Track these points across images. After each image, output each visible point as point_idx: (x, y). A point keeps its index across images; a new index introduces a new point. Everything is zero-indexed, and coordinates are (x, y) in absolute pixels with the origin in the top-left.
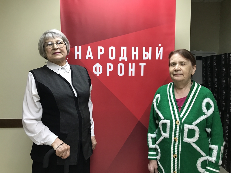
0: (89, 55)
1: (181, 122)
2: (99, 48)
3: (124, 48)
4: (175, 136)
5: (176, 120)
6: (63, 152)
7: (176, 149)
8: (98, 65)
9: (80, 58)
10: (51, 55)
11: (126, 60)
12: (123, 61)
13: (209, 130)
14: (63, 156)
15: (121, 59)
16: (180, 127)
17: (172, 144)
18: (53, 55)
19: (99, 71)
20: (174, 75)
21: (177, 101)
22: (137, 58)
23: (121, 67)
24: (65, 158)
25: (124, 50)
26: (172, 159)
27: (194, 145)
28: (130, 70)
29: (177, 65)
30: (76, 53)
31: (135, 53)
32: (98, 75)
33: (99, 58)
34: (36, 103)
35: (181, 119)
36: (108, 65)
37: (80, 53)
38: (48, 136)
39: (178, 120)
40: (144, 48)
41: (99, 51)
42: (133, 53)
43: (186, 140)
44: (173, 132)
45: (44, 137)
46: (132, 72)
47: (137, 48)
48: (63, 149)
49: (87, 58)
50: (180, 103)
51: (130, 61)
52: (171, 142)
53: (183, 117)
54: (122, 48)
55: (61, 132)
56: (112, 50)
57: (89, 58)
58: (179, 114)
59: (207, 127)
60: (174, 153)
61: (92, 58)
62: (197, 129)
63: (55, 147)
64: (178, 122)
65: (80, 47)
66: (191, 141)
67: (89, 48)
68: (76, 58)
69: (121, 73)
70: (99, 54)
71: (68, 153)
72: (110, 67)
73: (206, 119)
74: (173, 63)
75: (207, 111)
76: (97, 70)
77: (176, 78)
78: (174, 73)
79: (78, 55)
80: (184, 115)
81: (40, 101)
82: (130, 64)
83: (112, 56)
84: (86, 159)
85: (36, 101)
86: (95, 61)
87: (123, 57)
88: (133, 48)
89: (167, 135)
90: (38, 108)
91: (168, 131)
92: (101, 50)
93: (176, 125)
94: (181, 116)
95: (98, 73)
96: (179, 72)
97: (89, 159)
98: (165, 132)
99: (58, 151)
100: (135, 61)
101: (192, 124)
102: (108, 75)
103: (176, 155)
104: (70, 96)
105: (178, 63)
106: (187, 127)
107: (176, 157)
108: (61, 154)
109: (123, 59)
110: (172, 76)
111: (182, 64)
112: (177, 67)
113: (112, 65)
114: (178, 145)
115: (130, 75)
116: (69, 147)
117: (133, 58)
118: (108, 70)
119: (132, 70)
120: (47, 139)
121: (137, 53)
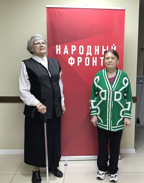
0: (66, 52)
1: (113, 90)
2: (73, 46)
3: (89, 47)
4: (110, 98)
5: (110, 90)
6: (42, 109)
7: (110, 106)
8: (71, 58)
9: (60, 53)
10: (38, 50)
11: (91, 55)
12: (89, 56)
13: (125, 95)
14: (42, 112)
15: (87, 54)
16: (112, 93)
17: (108, 103)
18: (40, 50)
19: (73, 62)
20: (108, 64)
21: (110, 79)
22: (98, 54)
23: (87, 59)
24: (44, 113)
25: (89, 48)
26: (108, 111)
27: (119, 103)
28: (93, 62)
29: (110, 59)
30: (57, 50)
31: (97, 50)
32: (71, 65)
33: (72, 53)
34: (26, 80)
35: (112, 89)
36: (79, 58)
37: (59, 50)
38: (34, 100)
39: (111, 89)
40: (103, 47)
41: (72, 48)
42: (96, 50)
43: (115, 100)
44: (109, 97)
45: (32, 101)
46: (95, 63)
47: (98, 47)
48: (42, 108)
49: (64, 53)
50: (112, 80)
51: (94, 55)
52: (107, 102)
53: (114, 88)
54: (88, 47)
55: (42, 98)
56: (81, 48)
57: (66, 53)
58: (112, 86)
59: (125, 93)
60: (109, 108)
61: (68, 54)
62: (120, 93)
63: (38, 107)
64: (111, 91)
65: (60, 46)
66: (118, 100)
67: (66, 46)
68: (57, 53)
69: (87, 63)
70: (73, 50)
71: (45, 111)
72: (80, 60)
73: (125, 89)
74: (108, 57)
75: (125, 84)
76: (71, 61)
77: (109, 66)
78: (108, 63)
79: (58, 51)
80: (114, 87)
81: (29, 79)
82: (93, 58)
83: (81, 52)
84: (58, 116)
85: (26, 79)
86: (70, 55)
87: (89, 52)
88: (96, 46)
89: (105, 99)
90: (27, 83)
91: (105, 96)
92: (74, 48)
93: (110, 92)
94: (113, 87)
95: (71, 64)
96: (111, 63)
97: (60, 117)
98: (103, 97)
99: (39, 109)
100: (97, 56)
101: (119, 91)
102: (78, 65)
103: (110, 109)
104: (46, 76)
105: (110, 58)
106: (116, 93)
107: (110, 110)
108: (41, 111)
109: (89, 54)
110: (107, 65)
111: (112, 58)
112: (110, 60)
113: (81, 58)
114: (112, 103)
115: (93, 65)
116: (46, 107)
117: (96, 54)
118: (79, 62)
119: (95, 61)
120: (34, 102)
121: (98, 50)
